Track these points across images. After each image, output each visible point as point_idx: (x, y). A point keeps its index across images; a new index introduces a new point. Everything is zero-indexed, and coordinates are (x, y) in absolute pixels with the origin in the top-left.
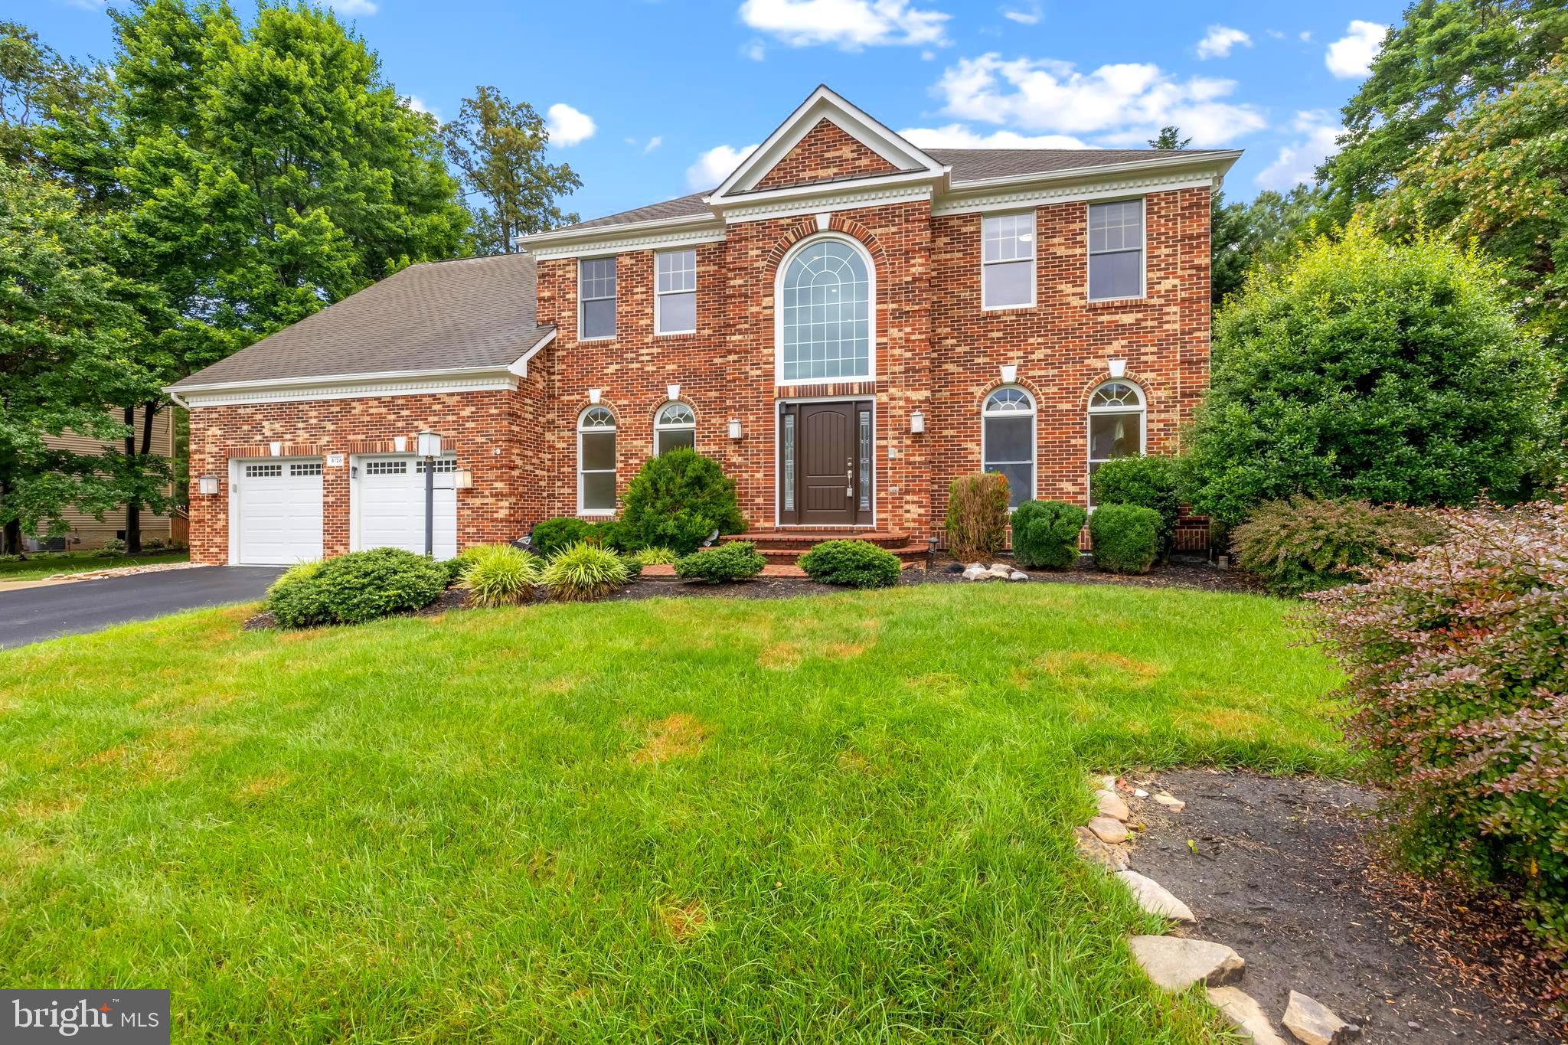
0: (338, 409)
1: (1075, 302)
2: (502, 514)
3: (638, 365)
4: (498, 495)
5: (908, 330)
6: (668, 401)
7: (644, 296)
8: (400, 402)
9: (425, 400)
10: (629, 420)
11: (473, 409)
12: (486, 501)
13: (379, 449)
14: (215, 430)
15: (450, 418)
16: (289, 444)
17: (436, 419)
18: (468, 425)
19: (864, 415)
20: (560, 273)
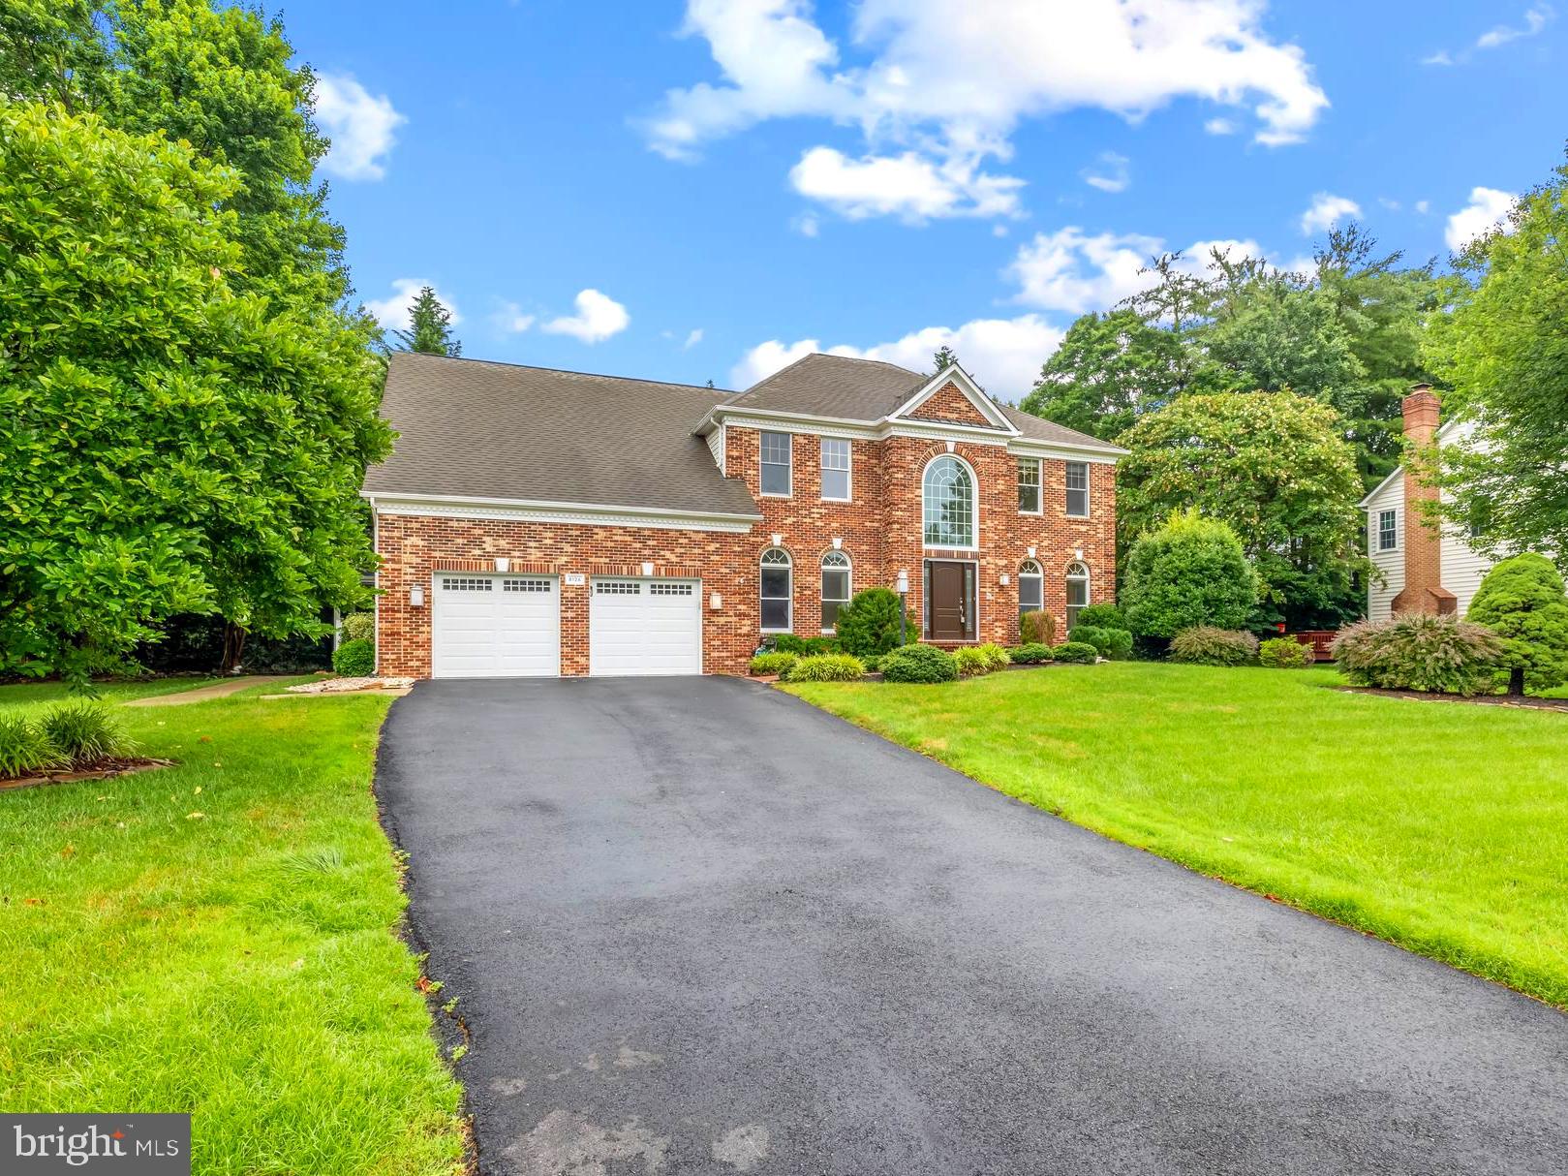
0: (578, 533)
1: (1061, 515)
2: (745, 630)
3: (811, 521)
4: (742, 615)
5: (996, 522)
6: (833, 549)
7: (815, 469)
8: (646, 533)
9: (671, 534)
10: (803, 561)
11: (718, 545)
12: (729, 619)
13: (625, 572)
14: (415, 540)
15: (696, 551)
16: (517, 561)
17: (683, 550)
18: (712, 558)
19: (969, 572)
20: (746, 438)
